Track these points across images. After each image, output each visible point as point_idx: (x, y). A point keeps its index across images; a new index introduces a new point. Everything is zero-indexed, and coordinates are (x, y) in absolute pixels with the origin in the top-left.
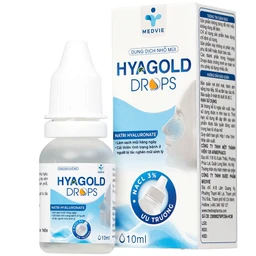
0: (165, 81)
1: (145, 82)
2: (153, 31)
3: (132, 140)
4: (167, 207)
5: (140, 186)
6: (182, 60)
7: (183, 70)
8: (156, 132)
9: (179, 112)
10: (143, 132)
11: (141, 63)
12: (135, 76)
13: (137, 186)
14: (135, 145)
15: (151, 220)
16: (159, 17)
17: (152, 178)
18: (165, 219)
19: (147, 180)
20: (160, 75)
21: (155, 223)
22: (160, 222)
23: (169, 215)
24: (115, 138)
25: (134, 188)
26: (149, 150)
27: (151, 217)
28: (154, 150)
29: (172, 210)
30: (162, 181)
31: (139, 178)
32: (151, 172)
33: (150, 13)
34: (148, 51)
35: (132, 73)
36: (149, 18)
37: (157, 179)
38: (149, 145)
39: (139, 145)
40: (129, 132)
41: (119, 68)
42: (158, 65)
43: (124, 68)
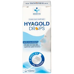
0: (41, 28)
1: (34, 28)
2: (37, 14)
3: (29, 44)
4: (42, 62)
5: (32, 56)
6: (47, 22)
7: (47, 25)
8: (38, 41)
9: (45, 36)
10: (33, 41)
11: (33, 22)
12: (30, 26)
13: (31, 56)
14: (31, 45)
15: (36, 66)
16: (39, 10)
17: (36, 54)
18: (41, 65)
19: (35, 54)
20: (39, 26)
21: (37, 66)
22: (39, 66)
23: (42, 64)
24: (23, 43)
25: (30, 57)
26: (35, 46)
27: (36, 65)
28: (37, 46)
29: (43, 63)
30: (40, 55)
31: (32, 54)
32: (36, 52)
33: (36, 9)
34: (35, 19)
35: (30, 25)
36: (35, 10)
37: (38, 54)
38: (35, 45)
39: (32, 45)
40: (28, 41)
41: (25, 24)
42: (38, 23)
43: (27, 24)
